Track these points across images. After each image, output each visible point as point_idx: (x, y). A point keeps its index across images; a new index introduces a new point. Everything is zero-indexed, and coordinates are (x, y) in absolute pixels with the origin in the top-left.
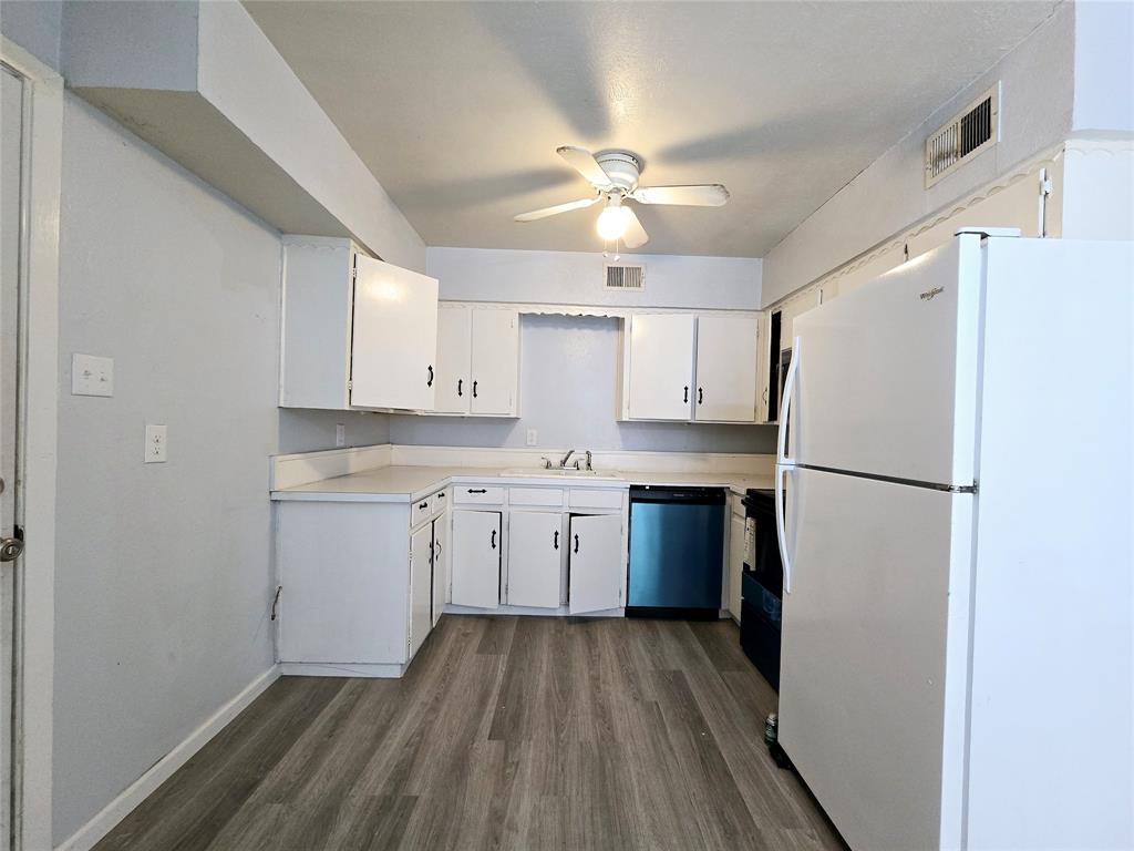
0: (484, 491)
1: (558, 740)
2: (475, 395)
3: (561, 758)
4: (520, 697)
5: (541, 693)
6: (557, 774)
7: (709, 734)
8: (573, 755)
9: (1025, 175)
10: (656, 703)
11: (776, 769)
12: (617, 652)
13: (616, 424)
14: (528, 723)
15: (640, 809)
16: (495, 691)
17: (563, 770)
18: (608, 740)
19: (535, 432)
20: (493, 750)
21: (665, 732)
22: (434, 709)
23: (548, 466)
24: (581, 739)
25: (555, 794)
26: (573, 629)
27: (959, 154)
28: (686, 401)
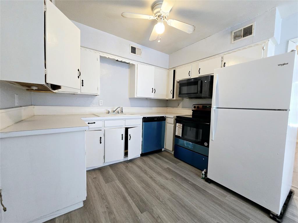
0: (94, 123)
1: (161, 201)
2: (83, 85)
3: (169, 208)
4: (137, 193)
5: (141, 189)
6: (172, 213)
7: (190, 182)
8: (170, 205)
9: (258, 45)
10: (172, 178)
11: (209, 184)
12: (148, 167)
13: (129, 99)
14: (148, 201)
15: (200, 211)
16: (126, 195)
17: (173, 211)
18: (172, 194)
19: (102, 101)
20: (147, 217)
21: (182, 186)
22: (111, 213)
23: (109, 112)
24: (167, 199)
25: (179, 220)
26: (130, 165)
27: (242, 37)
28: (152, 92)
